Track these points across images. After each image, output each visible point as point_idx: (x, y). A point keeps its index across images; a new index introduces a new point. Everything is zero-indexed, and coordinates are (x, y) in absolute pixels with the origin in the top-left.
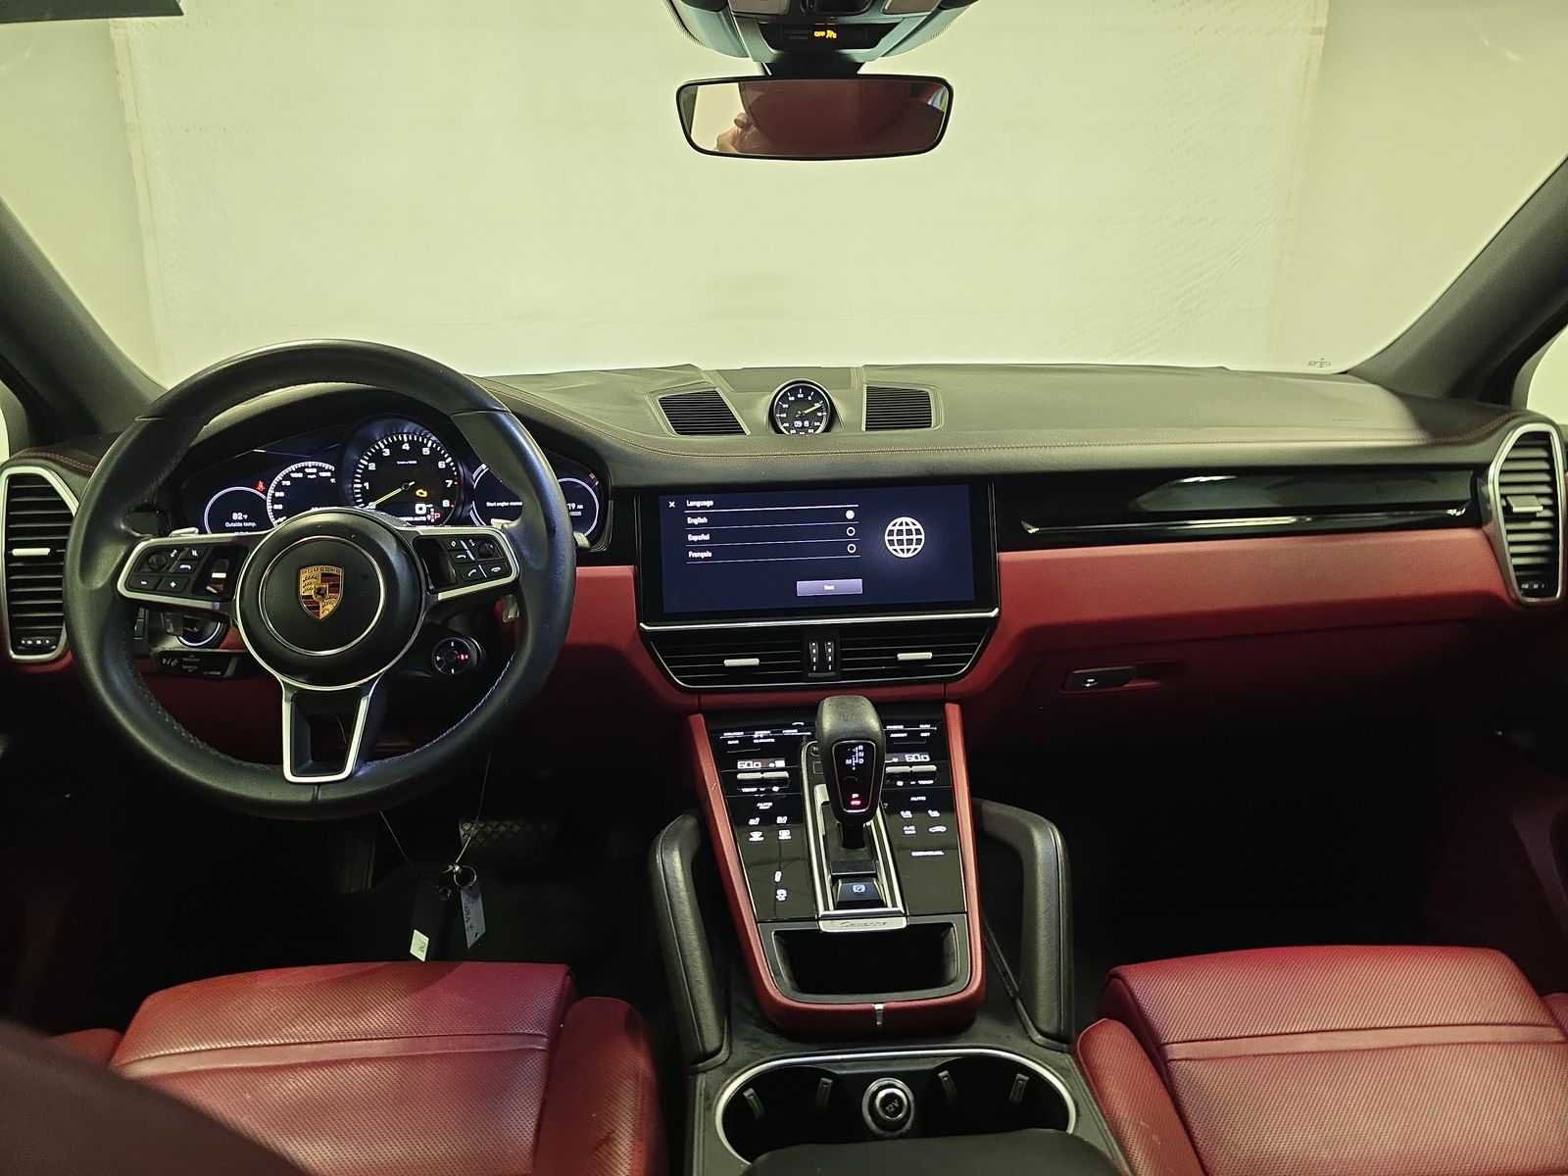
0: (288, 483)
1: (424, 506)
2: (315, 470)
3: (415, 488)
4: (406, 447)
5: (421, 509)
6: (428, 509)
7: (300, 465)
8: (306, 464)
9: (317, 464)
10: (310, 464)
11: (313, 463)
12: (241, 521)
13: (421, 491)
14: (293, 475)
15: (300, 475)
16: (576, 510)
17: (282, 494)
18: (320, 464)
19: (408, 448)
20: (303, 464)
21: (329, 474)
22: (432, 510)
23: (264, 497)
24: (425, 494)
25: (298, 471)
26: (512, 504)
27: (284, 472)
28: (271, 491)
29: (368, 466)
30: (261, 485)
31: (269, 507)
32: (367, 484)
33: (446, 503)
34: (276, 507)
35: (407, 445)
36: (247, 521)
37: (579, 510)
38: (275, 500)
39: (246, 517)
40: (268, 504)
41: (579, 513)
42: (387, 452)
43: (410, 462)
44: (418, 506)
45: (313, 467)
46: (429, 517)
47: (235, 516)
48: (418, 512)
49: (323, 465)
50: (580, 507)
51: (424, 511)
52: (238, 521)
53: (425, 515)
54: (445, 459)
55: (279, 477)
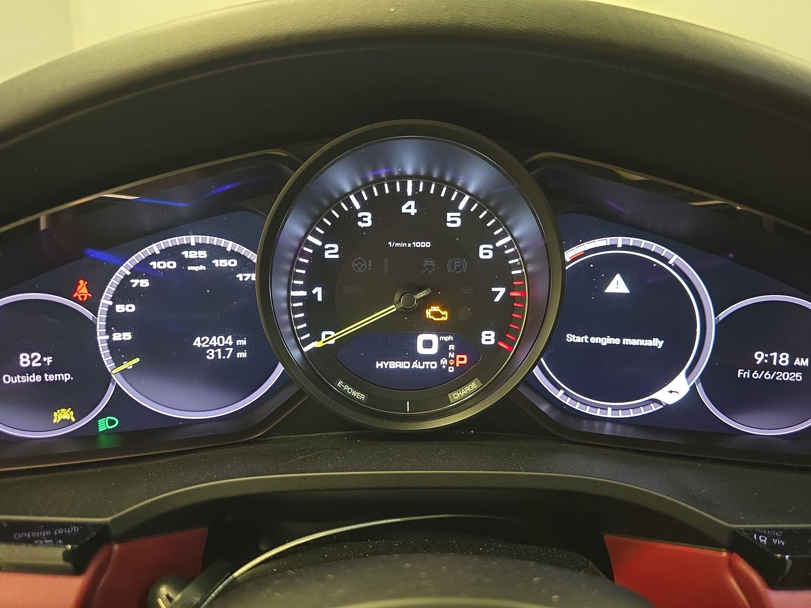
0: (145, 283)
1: (434, 338)
2: (203, 254)
3: (426, 302)
4: (410, 208)
5: (428, 344)
6: (443, 346)
7: (170, 242)
8: (184, 240)
9: (208, 240)
10: (193, 240)
11: (200, 239)
12: (37, 371)
13: (435, 309)
14: (154, 265)
15: (171, 265)
16: (791, 368)
17: (131, 308)
18: (215, 241)
19: (413, 211)
20: (177, 241)
21: (233, 263)
22: (451, 347)
23: (89, 315)
24: (445, 316)
25: (165, 255)
26: (626, 341)
27: (135, 259)
28: (105, 301)
29: (322, 250)
30: (83, 290)
31: (102, 338)
32: (318, 290)
33: (488, 338)
34: (117, 337)
35: (412, 203)
36: (52, 370)
37: (798, 369)
38: (115, 322)
39: (49, 360)
40: (101, 329)
41: (798, 376)
42: (367, 220)
43: (418, 244)
44: (421, 338)
45: (199, 247)
46: (444, 362)
47: (24, 360)
48: (421, 350)
49: (222, 242)
50: (803, 362)
51: (434, 350)
52: (30, 370)
53: (436, 358)
54: (493, 240)
55: (124, 270)
